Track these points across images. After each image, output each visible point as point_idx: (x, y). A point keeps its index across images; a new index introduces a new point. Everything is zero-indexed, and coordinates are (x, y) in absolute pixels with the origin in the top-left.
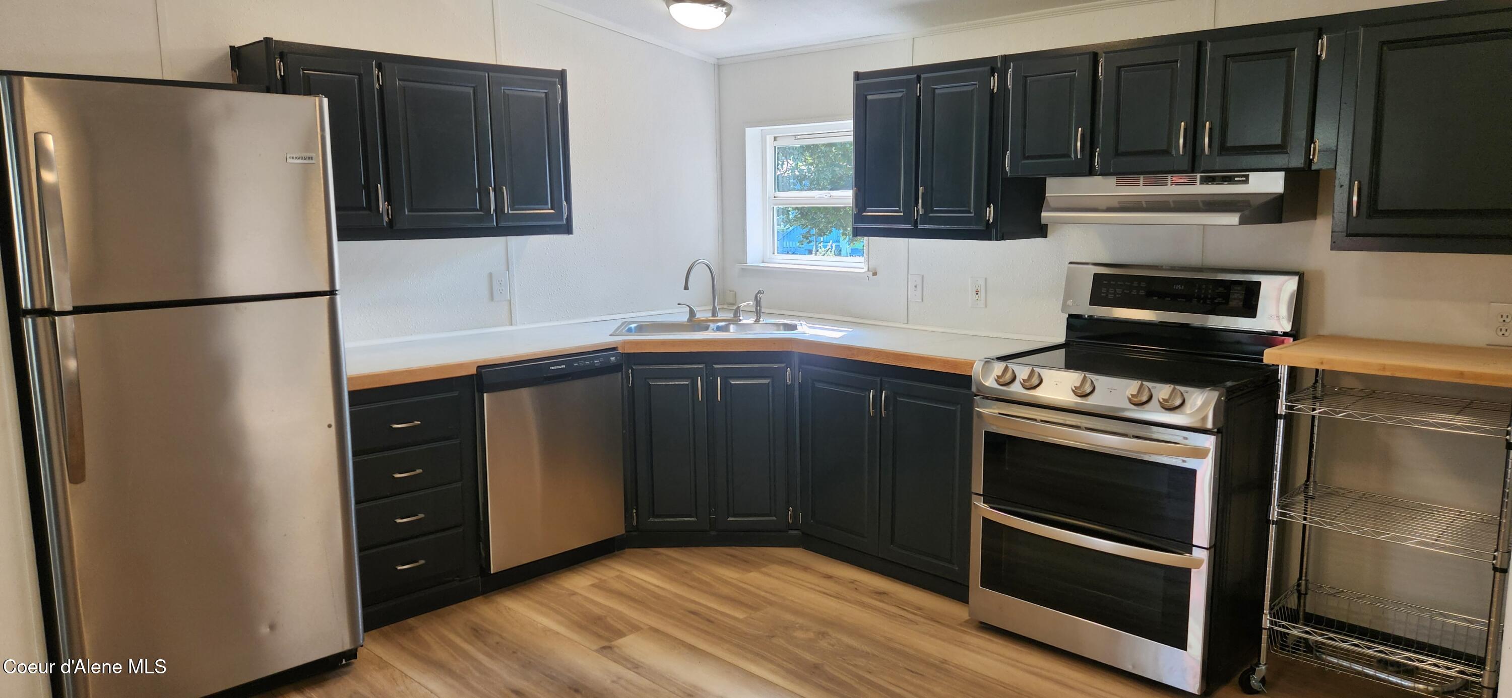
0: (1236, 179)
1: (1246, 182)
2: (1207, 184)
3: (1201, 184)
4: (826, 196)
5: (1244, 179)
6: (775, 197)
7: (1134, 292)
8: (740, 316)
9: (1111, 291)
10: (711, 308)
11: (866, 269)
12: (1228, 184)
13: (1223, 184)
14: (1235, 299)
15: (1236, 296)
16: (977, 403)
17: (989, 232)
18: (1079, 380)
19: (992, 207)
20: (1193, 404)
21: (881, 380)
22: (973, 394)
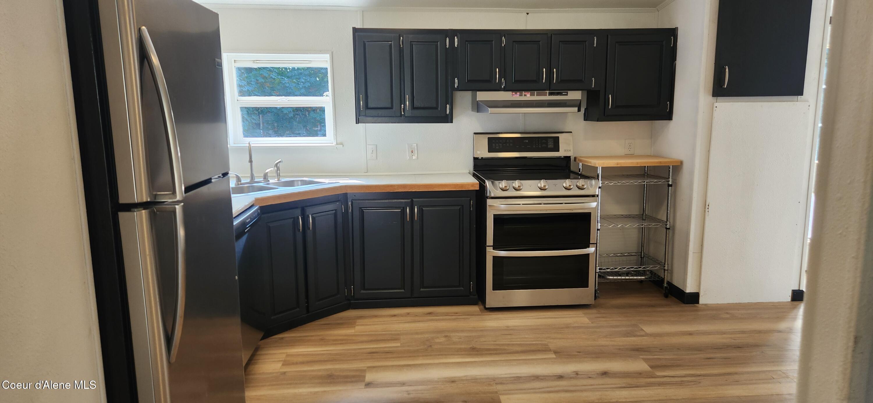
0: (563, 93)
1: (567, 95)
2: (552, 96)
3: (549, 95)
4: (286, 100)
5: (566, 93)
6: (238, 100)
7: (508, 145)
8: (268, 178)
9: (497, 145)
10: (249, 175)
11: (335, 143)
12: (560, 95)
13: (558, 95)
14: (550, 144)
15: (550, 143)
16: (489, 202)
17: (448, 119)
18: (542, 183)
19: (448, 106)
20: (591, 185)
21: (412, 200)
22: (487, 198)
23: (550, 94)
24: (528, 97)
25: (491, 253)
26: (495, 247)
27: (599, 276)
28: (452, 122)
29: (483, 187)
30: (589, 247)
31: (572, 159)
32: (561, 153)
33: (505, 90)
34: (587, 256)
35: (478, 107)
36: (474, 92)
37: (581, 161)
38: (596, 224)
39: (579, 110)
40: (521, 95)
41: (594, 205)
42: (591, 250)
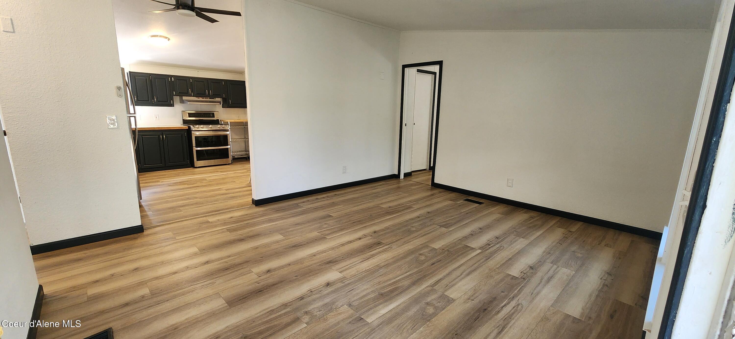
0: (214, 98)
1: (216, 99)
9: (191, 115)
13: (212, 99)
14: (212, 115)
16: (192, 132)
17: (172, 105)
18: (211, 126)
19: (172, 101)
20: (227, 127)
21: (162, 133)
22: (192, 131)
23: (210, 99)
24: (201, 99)
25: (195, 149)
26: (196, 147)
27: (233, 157)
28: (174, 106)
29: (189, 128)
30: (228, 146)
31: (220, 120)
32: (215, 118)
33: (193, 96)
34: (228, 148)
35: (182, 102)
36: (181, 97)
37: (222, 121)
38: (230, 139)
39: (220, 104)
40: (198, 98)
41: (228, 133)
42: (229, 147)
